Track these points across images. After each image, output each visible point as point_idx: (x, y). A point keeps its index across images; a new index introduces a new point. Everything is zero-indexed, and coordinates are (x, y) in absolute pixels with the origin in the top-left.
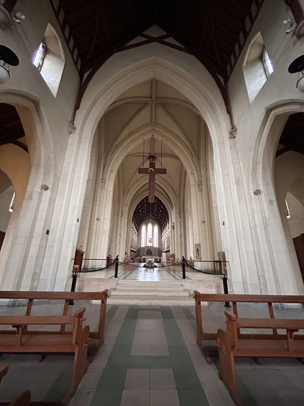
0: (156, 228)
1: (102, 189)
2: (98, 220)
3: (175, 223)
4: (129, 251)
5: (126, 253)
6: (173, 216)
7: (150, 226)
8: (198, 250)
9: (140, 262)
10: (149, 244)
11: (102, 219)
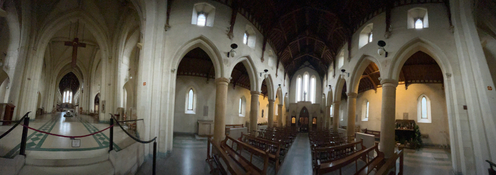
0: (71, 93)
1: (33, 55)
2: (29, 79)
3: (84, 89)
4: (56, 105)
5: (54, 106)
6: (82, 86)
7: (68, 92)
8: (103, 106)
9: (62, 111)
10: (67, 102)
11: (32, 79)
